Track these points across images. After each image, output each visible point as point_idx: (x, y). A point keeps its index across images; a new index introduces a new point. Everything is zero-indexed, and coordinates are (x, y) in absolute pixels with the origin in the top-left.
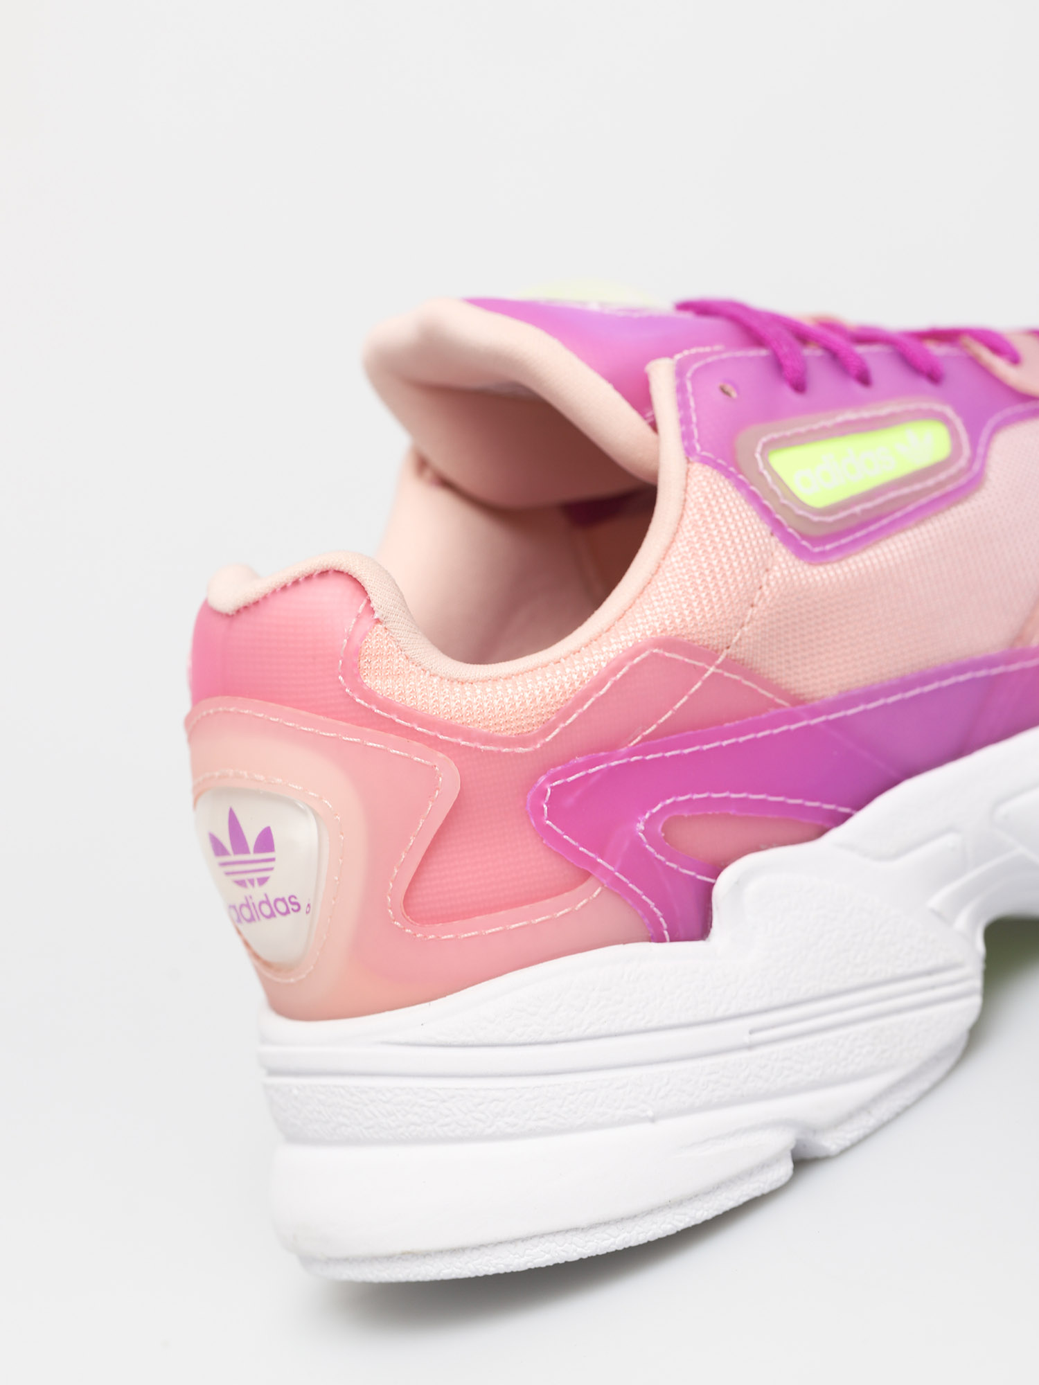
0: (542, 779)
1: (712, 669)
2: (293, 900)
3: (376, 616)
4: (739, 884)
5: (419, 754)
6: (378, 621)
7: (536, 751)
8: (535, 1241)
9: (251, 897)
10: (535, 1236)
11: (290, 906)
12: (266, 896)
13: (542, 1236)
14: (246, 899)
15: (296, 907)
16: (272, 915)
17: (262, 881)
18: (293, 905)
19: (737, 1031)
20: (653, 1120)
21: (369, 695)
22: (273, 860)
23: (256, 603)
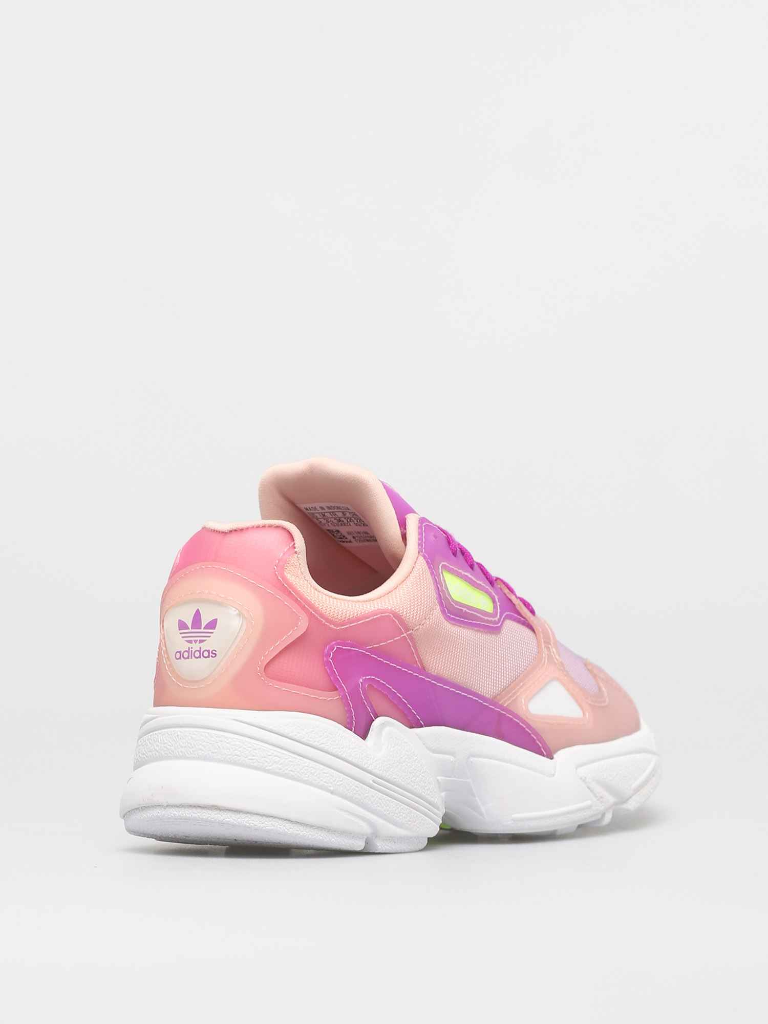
0: (334, 643)
1: (405, 635)
2: (214, 652)
3: (296, 550)
4: (383, 725)
5: (296, 609)
6: (296, 552)
7: (336, 630)
8: (271, 819)
9: (192, 648)
10: (272, 816)
11: (211, 654)
12: (200, 648)
13: (275, 817)
14: (189, 648)
15: (214, 655)
16: (200, 657)
17: (201, 641)
18: (213, 654)
19: (369, 778)
20: (332, 793)
21: (284, 578)
22: (212, 633)
23: (242, 530)
